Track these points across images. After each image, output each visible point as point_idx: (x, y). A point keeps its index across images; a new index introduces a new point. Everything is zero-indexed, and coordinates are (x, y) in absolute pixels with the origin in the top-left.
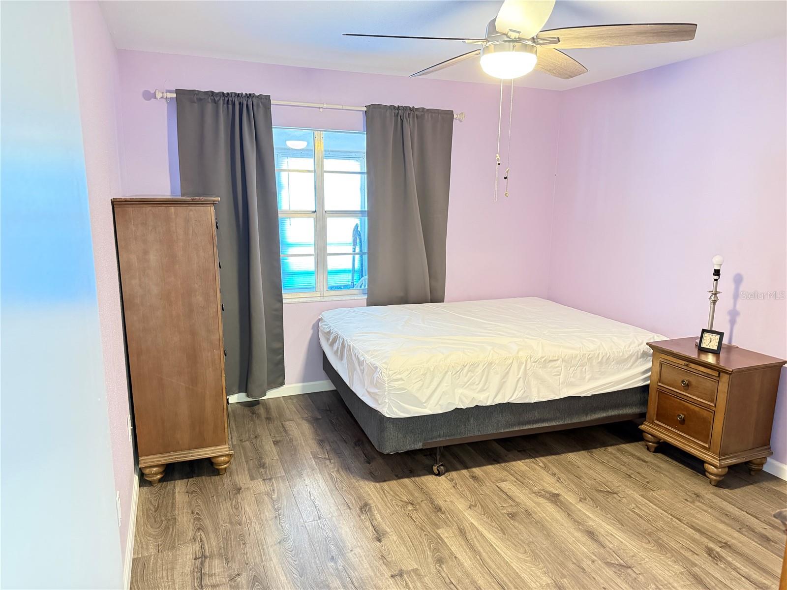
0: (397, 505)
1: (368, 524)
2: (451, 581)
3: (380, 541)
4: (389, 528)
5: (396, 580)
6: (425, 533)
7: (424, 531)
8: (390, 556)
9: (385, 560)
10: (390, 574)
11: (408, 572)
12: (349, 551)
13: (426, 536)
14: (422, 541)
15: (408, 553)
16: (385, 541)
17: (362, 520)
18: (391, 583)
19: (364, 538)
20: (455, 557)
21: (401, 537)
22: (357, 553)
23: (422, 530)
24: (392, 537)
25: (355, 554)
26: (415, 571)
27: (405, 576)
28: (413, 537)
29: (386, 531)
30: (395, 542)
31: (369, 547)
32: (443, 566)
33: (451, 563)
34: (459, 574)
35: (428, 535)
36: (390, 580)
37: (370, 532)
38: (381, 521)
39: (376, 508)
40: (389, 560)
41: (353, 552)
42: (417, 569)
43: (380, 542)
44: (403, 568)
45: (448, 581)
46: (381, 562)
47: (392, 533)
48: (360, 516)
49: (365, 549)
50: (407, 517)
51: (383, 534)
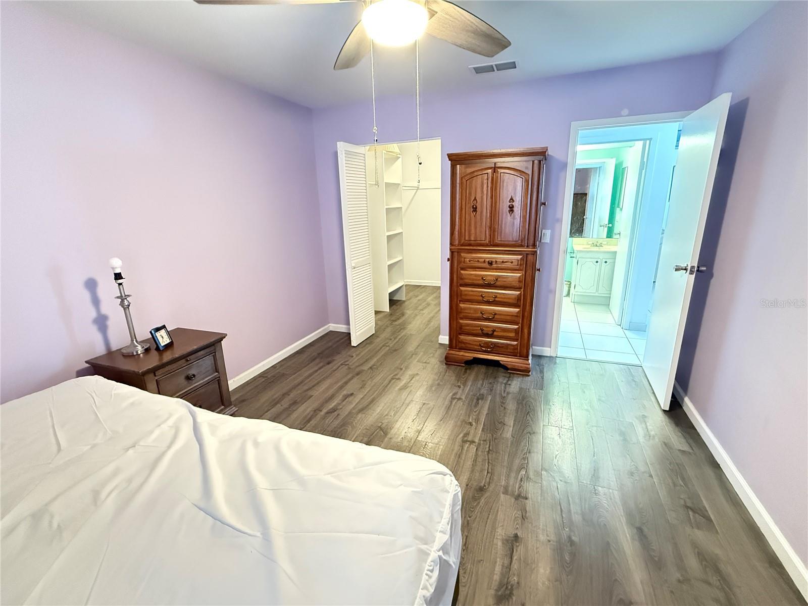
0: (465, 573)
1: (515, 566)
2: (487, 474)
3: (516, 536)
4: (497, 545)
5: (526, 494)
6: (469, 519)
7: (468, 521)
8: (517, 515)
9: (524, 514)
10: (527, 501)
11: (512, 495)
12: (551, 542)
13: (470, 515)
14: (479, 513)
15: (499, 510)
16: (511, 532)
17: (519, 576)
18: (531, 494)
19: (529, 548)
20: (467, 485)
21: (494, 528)
22: (546, 535)
23: (468, 523)
24: (501, 533)
25: (547, 536)
26: (506, 492)
27: (516, 494)
28: (482, 521)
29: (503, 543)
30: (502, 526)
31: (530, 535)
32: (482, 485)
33: (475, 484)
34: (477, 474)
35: (469, 515)
36: (530, 497)
37: (519, 552)
38: (498, 559)
39: (492, 583)
40: (520, 513)
41: (548, 538)
42: (503, 493)
43: (517, 534)
44: (513, 500)
45: (489, 475)
46: (528, 514)
47: (498, 538)
48: (518, 583)
49: (535, 536)
50: (469, 548)
51: (507, 541)
